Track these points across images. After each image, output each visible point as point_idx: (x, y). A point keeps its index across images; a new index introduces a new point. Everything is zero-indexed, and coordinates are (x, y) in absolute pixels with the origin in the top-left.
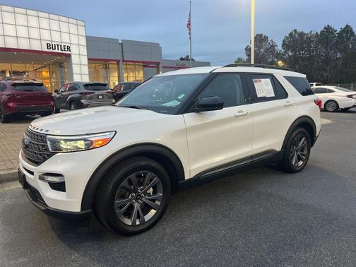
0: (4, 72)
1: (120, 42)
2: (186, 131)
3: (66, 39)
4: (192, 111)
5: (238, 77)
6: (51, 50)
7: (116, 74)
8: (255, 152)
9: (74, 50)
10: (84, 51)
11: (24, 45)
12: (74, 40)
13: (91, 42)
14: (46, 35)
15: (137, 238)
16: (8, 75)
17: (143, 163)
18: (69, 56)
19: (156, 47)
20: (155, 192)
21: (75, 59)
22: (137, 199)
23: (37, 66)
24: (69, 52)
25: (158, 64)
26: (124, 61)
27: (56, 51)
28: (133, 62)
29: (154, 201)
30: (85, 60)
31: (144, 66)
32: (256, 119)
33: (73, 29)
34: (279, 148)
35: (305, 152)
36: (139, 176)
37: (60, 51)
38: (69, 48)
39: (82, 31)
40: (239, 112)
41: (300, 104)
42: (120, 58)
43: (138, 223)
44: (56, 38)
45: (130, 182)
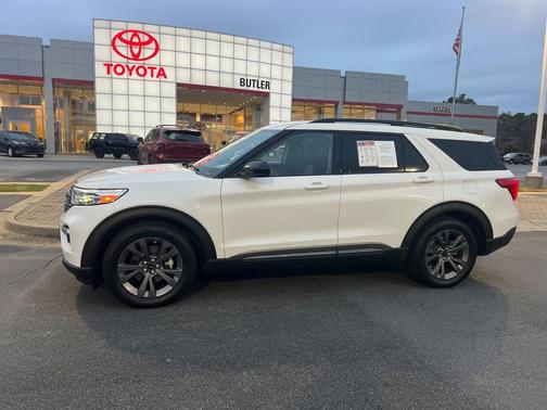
0: (194, 115)
1: (343, 74)
2: (221, 199)
3: (265, 72)
6: (244, 88)
8: (341, 243)
9: (275, 87)
10: (288, 88)
11: (213, 81)
12: (276, 72)
13: (299, 73)
14: (240, 67)
16: (198, 119)
17: (155, 229)
18: (267, 95)
19: (399, 82)
20: (175, 266)
21: (274, 100)
22: (149, 269)
23: (233, 109)
24: (267, 90)
25: (399, 108)
26: (345, 103)
27: (251, 88)
28: (360, 104)
29: (172, 276)
30: (288, 101)
31: (378, 111)
33: (277, 58)
35: (465, 259)
37: (256, 89)
38: (268, 84)
39: (289, 61)
40: (314, 184)
42: (340, 99)
43: (146, 295)
44: (253, 71)
45: (138, 247)
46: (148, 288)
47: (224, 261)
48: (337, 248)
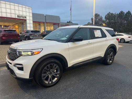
0: (1, 26)
1: (45, 15)
2: (69, 49)
3: (24, 14)
4: (71, 42)
5: (89, 29)
6: (19, 18)
7: (43, 27)
8: (94, 57)
9: (28, 18)
10: (31, 18)
11: (9, 16)
12: (28, 14)
13: (34, 15)
14: (17, 12)
15: (50, 88)
16: (3, 27)
17: (53, 61)
18: (26, 20)
19: (58, 18)
20: (57, 72)
21: (28, 21)
22: (50, 74)
23: (14, 24)
24: (26, 19)
25: (59, 24)
26: (46, 22)
29: (56, 75)
30: (32, 22)
31: (54, 25)
32: (95, 45)
33: (27, 10)
34: (103, 56)
36: (51, 65)
37: (22, 18)
38: (26, 17)
39: (31, 11)
40: (89, 42)
41: (111, 40)
43: (50, 83)
44: (21, 13)
45: (48, 68)
46: (51, 80)
47: (70, 67)
48: (93, 59)
